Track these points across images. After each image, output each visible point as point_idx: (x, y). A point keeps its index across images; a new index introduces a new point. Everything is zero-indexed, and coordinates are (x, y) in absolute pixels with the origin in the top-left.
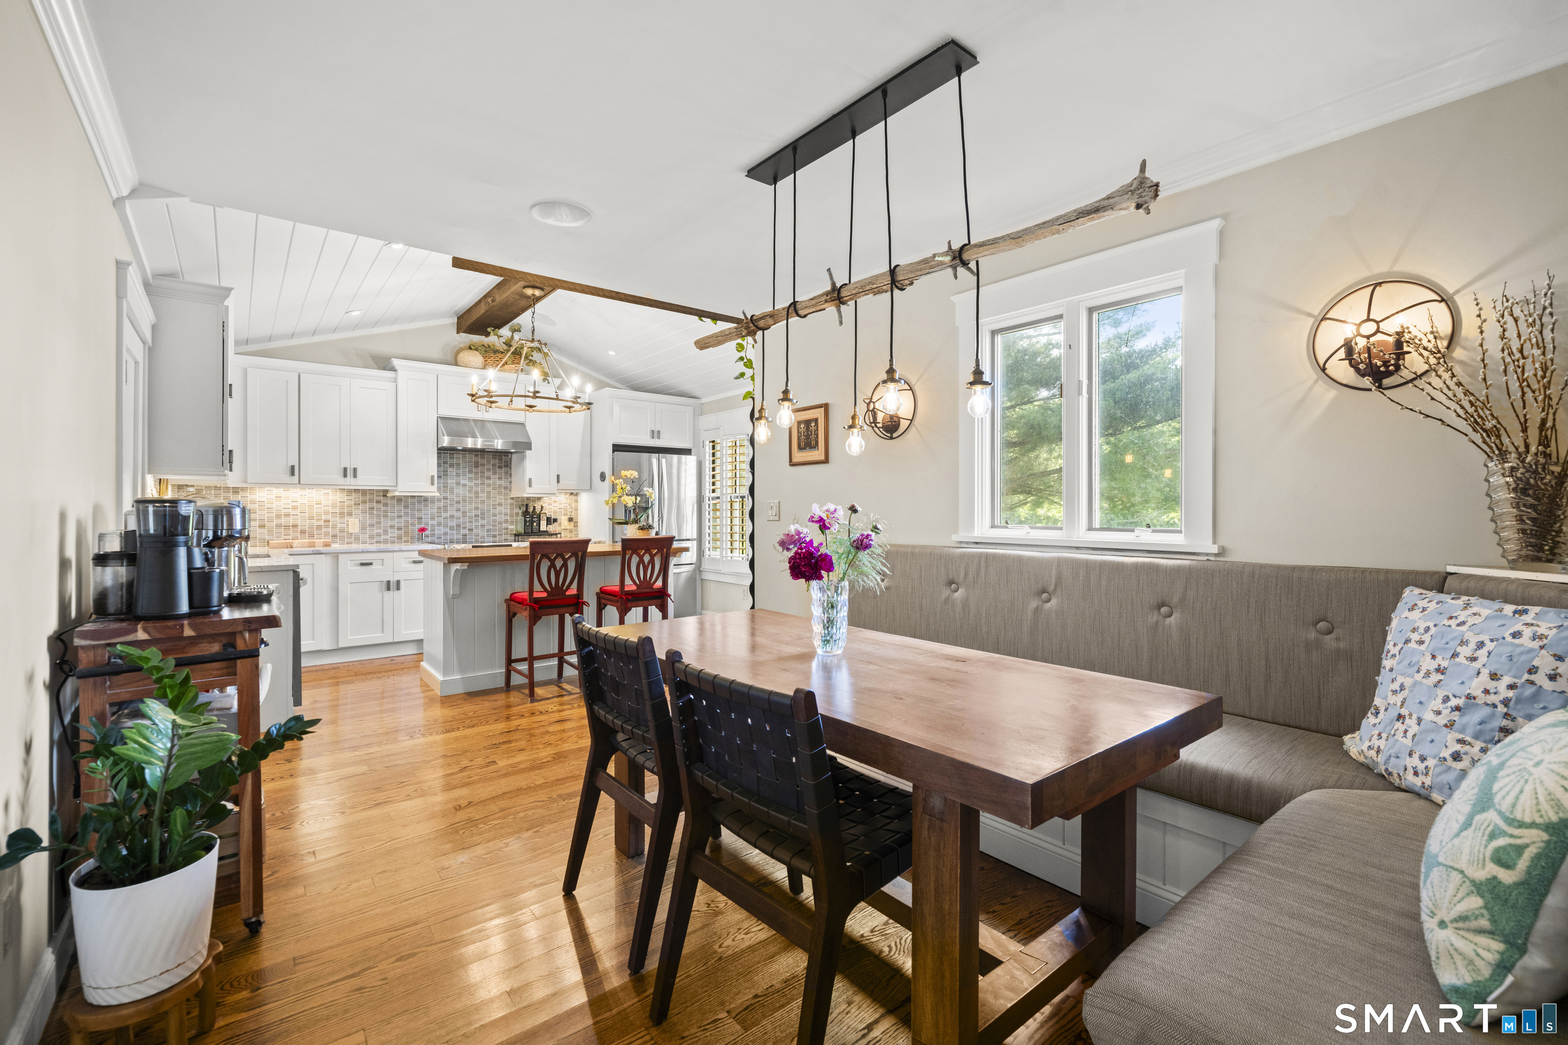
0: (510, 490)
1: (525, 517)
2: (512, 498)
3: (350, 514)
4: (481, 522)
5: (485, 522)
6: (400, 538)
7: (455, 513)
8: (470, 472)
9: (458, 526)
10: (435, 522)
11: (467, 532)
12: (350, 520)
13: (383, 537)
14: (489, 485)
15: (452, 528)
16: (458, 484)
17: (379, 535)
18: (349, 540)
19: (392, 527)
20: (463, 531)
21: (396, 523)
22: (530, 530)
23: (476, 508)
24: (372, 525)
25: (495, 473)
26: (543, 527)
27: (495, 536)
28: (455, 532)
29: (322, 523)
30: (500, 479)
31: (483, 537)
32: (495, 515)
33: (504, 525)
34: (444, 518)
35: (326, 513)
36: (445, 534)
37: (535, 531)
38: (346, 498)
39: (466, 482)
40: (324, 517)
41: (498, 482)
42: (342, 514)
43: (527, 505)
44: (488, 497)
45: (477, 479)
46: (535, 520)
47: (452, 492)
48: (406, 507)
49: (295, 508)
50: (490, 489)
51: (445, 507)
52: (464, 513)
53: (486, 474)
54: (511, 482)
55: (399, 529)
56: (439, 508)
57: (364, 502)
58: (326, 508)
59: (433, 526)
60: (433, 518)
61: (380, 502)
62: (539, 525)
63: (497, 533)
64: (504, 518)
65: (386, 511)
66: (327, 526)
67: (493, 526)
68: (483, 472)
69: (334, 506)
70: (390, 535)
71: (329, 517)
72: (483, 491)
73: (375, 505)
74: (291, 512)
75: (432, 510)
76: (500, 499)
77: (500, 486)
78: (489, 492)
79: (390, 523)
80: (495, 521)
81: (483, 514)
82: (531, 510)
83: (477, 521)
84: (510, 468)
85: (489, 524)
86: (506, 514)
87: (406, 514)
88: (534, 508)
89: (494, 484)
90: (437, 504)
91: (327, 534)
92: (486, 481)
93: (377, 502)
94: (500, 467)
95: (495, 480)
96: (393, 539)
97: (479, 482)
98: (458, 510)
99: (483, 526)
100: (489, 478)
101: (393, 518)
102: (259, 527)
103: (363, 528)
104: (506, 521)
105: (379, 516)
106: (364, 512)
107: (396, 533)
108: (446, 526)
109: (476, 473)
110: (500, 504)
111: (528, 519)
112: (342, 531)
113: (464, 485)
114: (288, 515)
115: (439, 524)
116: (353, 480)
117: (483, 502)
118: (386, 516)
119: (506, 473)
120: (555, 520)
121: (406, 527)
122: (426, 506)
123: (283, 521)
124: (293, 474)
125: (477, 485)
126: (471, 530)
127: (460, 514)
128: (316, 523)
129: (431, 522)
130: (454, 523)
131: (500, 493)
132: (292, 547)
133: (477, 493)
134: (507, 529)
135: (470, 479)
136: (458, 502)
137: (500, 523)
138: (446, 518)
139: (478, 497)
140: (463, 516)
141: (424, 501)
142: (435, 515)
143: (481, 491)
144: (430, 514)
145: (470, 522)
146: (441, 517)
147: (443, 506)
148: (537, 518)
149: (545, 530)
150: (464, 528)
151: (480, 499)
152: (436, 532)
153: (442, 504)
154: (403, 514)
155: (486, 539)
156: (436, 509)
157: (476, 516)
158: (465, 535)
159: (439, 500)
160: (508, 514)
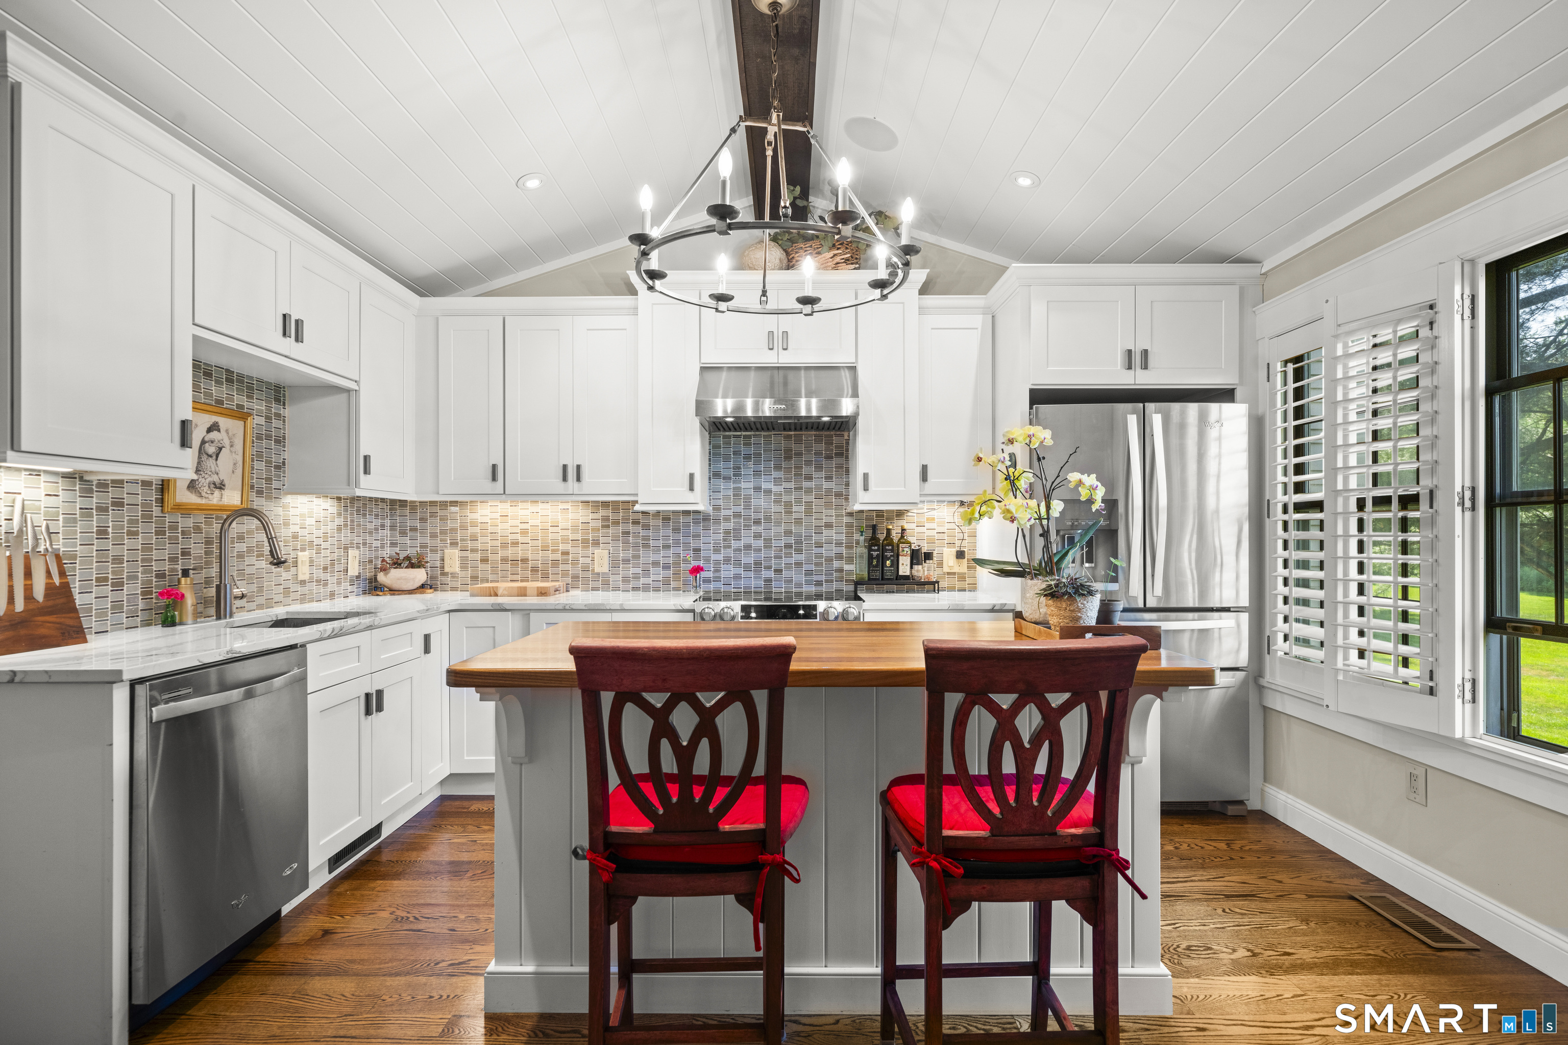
0: (847, 499)
1: (870, 550)
2: (850, 514)
3: (596, 543)
4: (795, 557)
5: (802, 557)
6: (666, 582)
7: (752, 541)
8: (778, 468)
9: (758, 564)
10: (720, 557)
11: (771, 574)
12: (596, 552)
13: (642, 580)
14: (809, 491)
15: (747, 568)
16: (757, 489)
17: (636, 577)
18: (596, 584)
19: (656, 564)
20: (765, 574)
21: (660, 557)
22: (878, 574)
23: (788, 533)
24: (626, 561)
25: (819, 468)
26: (904, 568)
27: (819, 583)
28: (752, 574)
29: (558, 556)
30: (829, 478)
31: (799, 585)
32: (819, 545)
33: (836, 564)
34: (735, 550)
35: (565, 540)
36: (737, 577)
37: (888, 575)
38: (591, 516)
39: (771, 486)
40: (562, 547)
41: (826, 485)
42: (585, 541)
43: (874, 528)
44: (808, 512)
45: (788, 480)
46: (888, 554)
47: (747, 507)
48: (676, 530)
49: (524, 532)
50: (812, 498)
51: (737, 530)
52: (768, 541)
53: (805, 470)
54: (847, 484)
55: (666, 567)
56: (727, 532)
57: (616, 523)
58: (565, 533)
59: (717, 563)
60: (717, 550)
61: (638, 523)
62: (896, 564)
63: (824, 578)
64: (835, 550)
65: (646, 538)
66: (565, 562)
67: (817, 564)
68: (799, 468)
69: (575, 529)
70: (652, 577)
71: (568, 547)
72: (799, 501)
73: (631, 528)
74: (521, 539)
75: (715, 535)
76: (829, 515)
77: (829, 491)
78: (809, 504)
79: (652, 557)
80: (819, 556)
81: (799, 542)
82: (882, 537)
83: (789, 555)
84: (847, 457)
85: (809, 562)
86: (839, 544)
87: (677, 543)
88: (889, 531)
89: (819, 487)
90: (723, 526)
91: (565, 574)
92: (805, 484)
93: (633, 523)
94: (828, 457)
95: (820, 481)
96: (656, 584)
97: (792, 485)
98: (757, 536)
99: (799, 564)
100: (809, 478)
101: (657, 550)
102: (481, 560)
103: (614, 564)
104: (839, 557)
105: (636, 546)
106: (615, 539)
107: (661, 574)
108: (738, 563)
109: (788, 470)
110: (829, 526)
111: (875, 554)
112: (585, 569)
113: (768, 492)
114: (515, 544)
115: (727, 560)
116: (576, 484)
117: (798, 521)
118: (646, 546)
119: (839, 467)
120: (928, 556)
121: (677, 564)
122: (706, 529)
123: (510, 552)
124: (494, 478)
125: (788, 491)
126: (778, 571)
127: (761, 543)
128: (552, 556)
129: (714, 557)
130: (751, 559)
131: (828, 505)
132: (496, 595)
133: (788, 505)
134: (840, 570)
135: (777, 481)
136: (757, 522)
137: (829, 560)
138: (738, 550)
139: (791, 512)
140: (765, 547)
141: (704, 520)
142: (720, 543)
143: (796, 502)
144: (712, 542)
145: (778, 557)
146: (730, 547)
147: (734, 530)
148: (892, 550)
149: (908, 573)
150: (768, 568)
151: (794, 516)
152: (723, 574)
153: (731, 525)
154: (671, 541)
155: (805, 589)
156: (722, 535)
157: (788, 546)
158: (768, 581)
159: (727, 519)
160: (842, 543)
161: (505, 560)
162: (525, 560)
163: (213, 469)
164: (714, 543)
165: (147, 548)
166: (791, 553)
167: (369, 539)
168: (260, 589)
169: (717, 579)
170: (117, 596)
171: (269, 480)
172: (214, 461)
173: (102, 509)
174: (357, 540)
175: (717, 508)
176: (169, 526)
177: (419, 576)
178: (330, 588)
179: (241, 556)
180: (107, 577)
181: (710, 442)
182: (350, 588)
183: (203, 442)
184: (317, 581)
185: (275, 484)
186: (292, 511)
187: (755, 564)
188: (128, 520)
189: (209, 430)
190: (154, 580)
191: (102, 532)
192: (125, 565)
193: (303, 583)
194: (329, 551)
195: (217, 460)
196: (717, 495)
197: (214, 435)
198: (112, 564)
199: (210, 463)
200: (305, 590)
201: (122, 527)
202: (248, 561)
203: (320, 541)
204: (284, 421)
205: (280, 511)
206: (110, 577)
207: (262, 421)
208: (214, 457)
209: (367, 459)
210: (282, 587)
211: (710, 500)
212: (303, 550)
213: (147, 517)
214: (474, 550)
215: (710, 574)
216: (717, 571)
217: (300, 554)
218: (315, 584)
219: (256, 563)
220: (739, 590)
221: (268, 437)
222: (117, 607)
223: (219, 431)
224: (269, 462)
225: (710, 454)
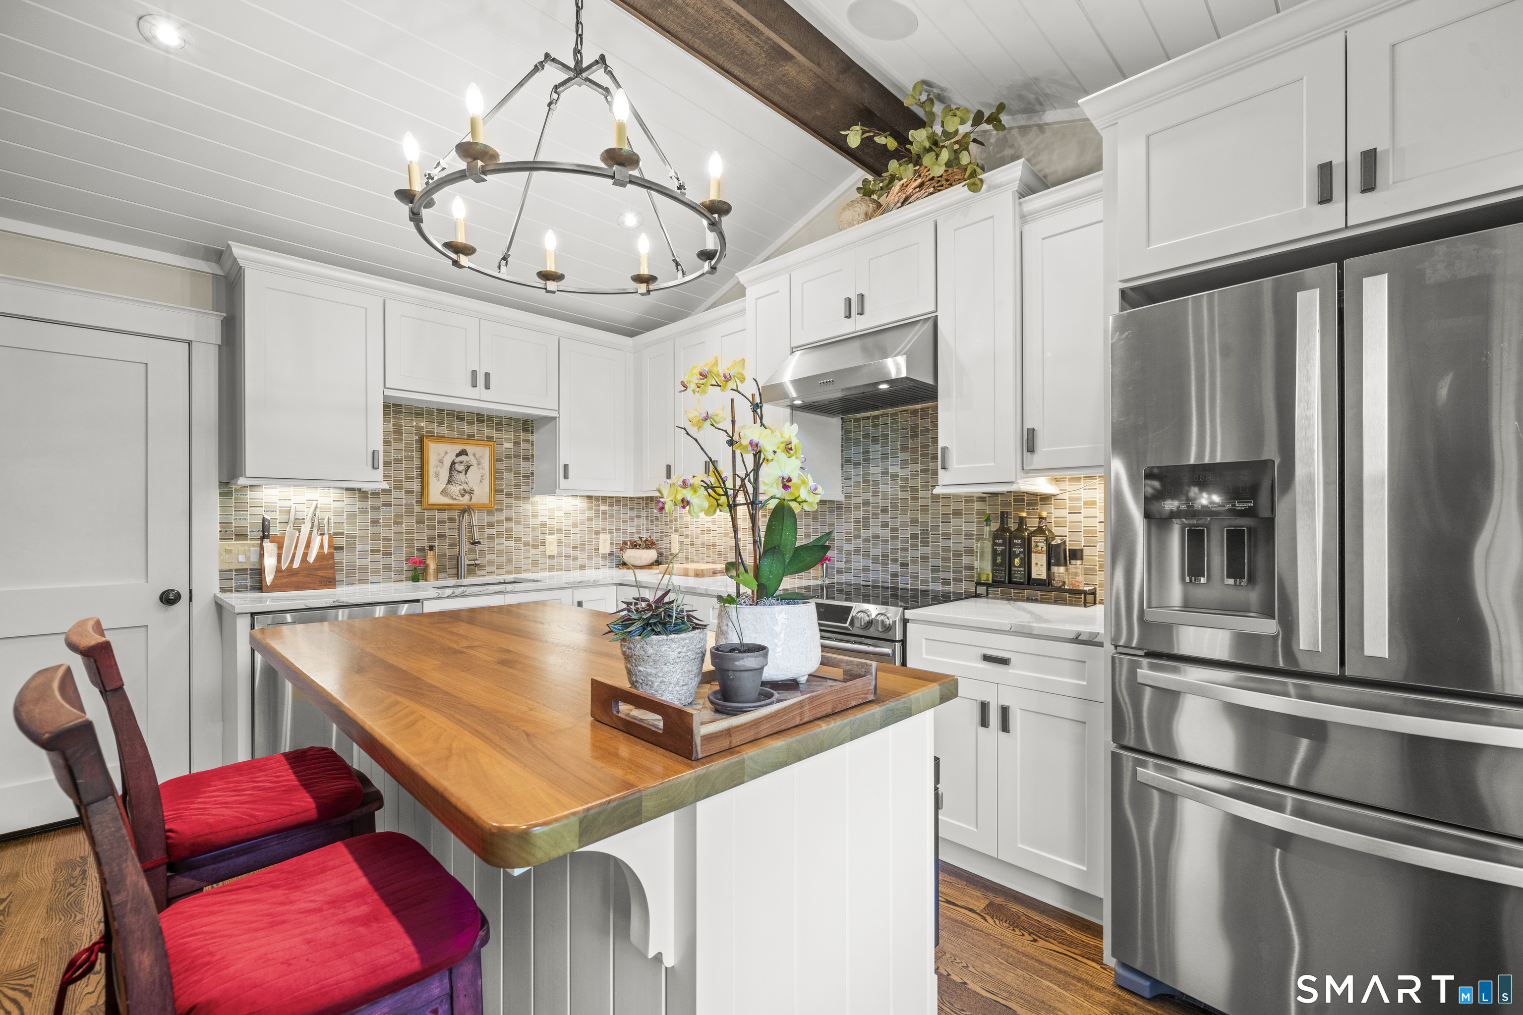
1: (994, 544)
4: (922, 550)
5: (928, 550)
7: (879, 531)
8: (904, 449)
9: (885, 556)
10: (851, 547)
11: (899, 569)
15: (875, 560)
16: (885, 473)
20: (892, 568)
22: (1002, 576)
23: (914, 522)
26: (1039, 571)
27: (946, 582)
28: (880, 568)
31: (925, 582)
32: (947, 537)
33: (965, 560)
34: (865, 540)
36: (866, 569)
37: (1018, 577)
39: (897, 469)
43: (1004, 516)
45: (914, 461)
46: (1017, 550)
47: (875, 493)
48: (815, 519)
51: (866, 519)
52: (894, 530)
56: (857, 522)
59: (848, 553)
60: (848, 541)
62: (1027, 564)
63: (951, 576)
64: (964, 543)
67: (945, 559)
75: (847, 524)
80: (946, 549)
81: (925, 533)
83: (915, 547)
85: (935, 555)
86: (969, 535)
88: (1022, 521)
90: (854, 514)
97: (918, 467)
98: (885, 525)
99: (925, 558)
104: (970, 551)
108: (866, 555)
109: (914, 450)
110: (957, 513)
111: (999, 549)
113: (895, 476)
115: (857, 551)
117: (925, 509)
120: (1076, 554)
122: (839, 517)
124: (669, 477)
125: (914, 475)
126: (904, 565)
127: (887, 533)
129: (846, 547)
130: (878, 551)
133: (914, 490)
134: (971, 568)
135: (904, 464)
136: (884, 511)
137: (958, 555)
138: (867, 540)
139: (917, 499)
140: (892, 538)
141: (838, 508)
142: (850, 533)
143: (922, 487)
144: (844, 531)
145: (904, 549)
146: (859, 537)
147: (864, 518)
148: (1021, 545)
149: (1044, 576)
150: (895, 561)
151: (920, 502)
152: (853, 565)
153: (861, 514)
154: (811, 531)
155: (931, 587)
156: (853, 524)
157: (914, 537)
158: (895, 575)
159: (857, 508)
160: (973, 535)
161: (703, 544)
162: (714, 545)
163: (463, 481)
164: (847, 533)
165: (409, 531)
166: (917, 546)
167: (622, 527)
168: (510, 561)
169: (849, 570)
170: (387, 561)
171: (517, 486)
172: (464, 476)
173: (375, 509)
174: (608, 527)
175: (848, 496)
176: (427, 518)
177: (650, 555)
178: (579, 562)
179: (491, 537)
180: (380, 550)
181: (842, 427)
182: (602, 562)
183: (453, 463)
184: (566, 556)
185: (523, 488)
186: (540, 507)
187: (883, 556)
188: (394, 515)
189: (458, 455)
190: (416, 552)
191: (375, 522)
192: (393, 542)
193: (552, 557)
194: (579, 535)
195: (466, 474)
196: (849, 482)
197: (463, 458)
198: (383, 541)
199: (462, 477)
200: (554, 562)
201: (390, 519)
202: (497, 541)
203: (570, 528)
204: (532, 444)
205: (528, 507)
206: (382, 549)
207: (509, 445)
208: (464, 472)
209: (566, 467)
210: (531, 559)
211: (843, 488)
212: (551, 534)
213: (410, 512)
214: (687, 536)
215: (843, 565)
216: (848, 561)
217: (547, 537)
218: (564, 558)
219: (505, 542)
220: (868, 583)
221: (517, 456)
222: (387, 568)
223: (467, 455)
224: (517, 474)
225: (842, 440)
